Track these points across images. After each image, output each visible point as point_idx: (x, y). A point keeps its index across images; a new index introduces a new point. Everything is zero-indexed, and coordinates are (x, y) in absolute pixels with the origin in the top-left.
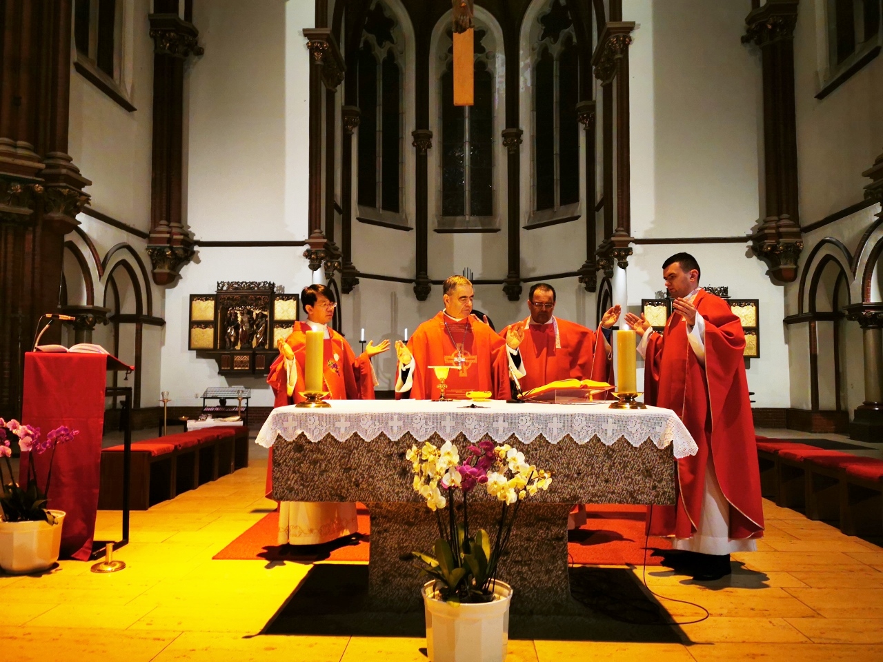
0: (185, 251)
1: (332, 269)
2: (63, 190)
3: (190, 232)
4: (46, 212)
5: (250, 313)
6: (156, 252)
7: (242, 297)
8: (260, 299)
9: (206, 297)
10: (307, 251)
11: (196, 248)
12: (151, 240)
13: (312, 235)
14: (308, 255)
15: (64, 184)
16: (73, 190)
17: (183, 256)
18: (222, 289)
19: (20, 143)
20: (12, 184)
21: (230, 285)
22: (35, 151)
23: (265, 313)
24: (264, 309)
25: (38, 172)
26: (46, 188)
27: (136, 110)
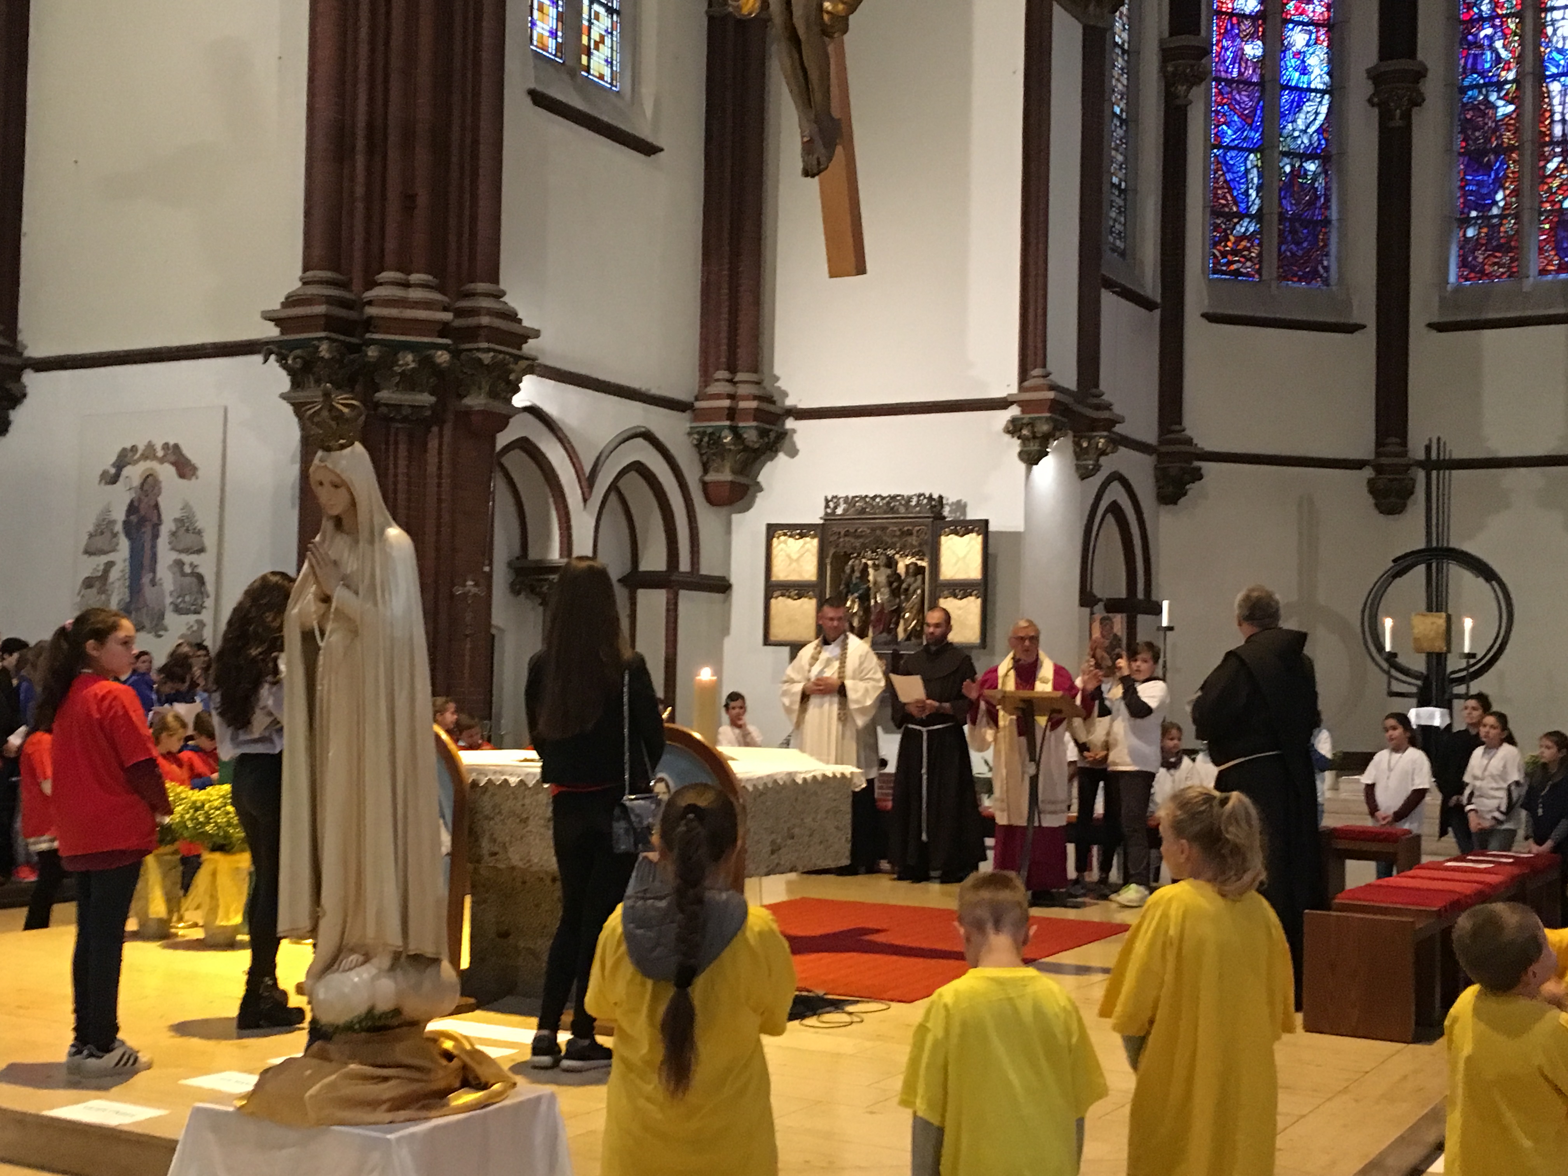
0: (763, 433)
1: (1093, 454)
2: (482, 356)
3: (779, 388)
4: (461, 397)
5: (891, 563)
6: (706, 439)
7: (873, 530)
8: (910, 533)
9: (801, 531)
10: (1014, 421)
11: (790, 423)
12: (699, 415)
13: (1026, 384)
14: (1014, 428)
15: (485, 345)
16: (501, 352)
17: (757, 446)
18: (834, 513)
19: (415, 277)
20: (400, 355)
21: (850, 502)
22: (440, 289)
23: (924, 564)
24: (920, 554)
25: (444, 329)
26: (455, 353)
27: (662, 150)
